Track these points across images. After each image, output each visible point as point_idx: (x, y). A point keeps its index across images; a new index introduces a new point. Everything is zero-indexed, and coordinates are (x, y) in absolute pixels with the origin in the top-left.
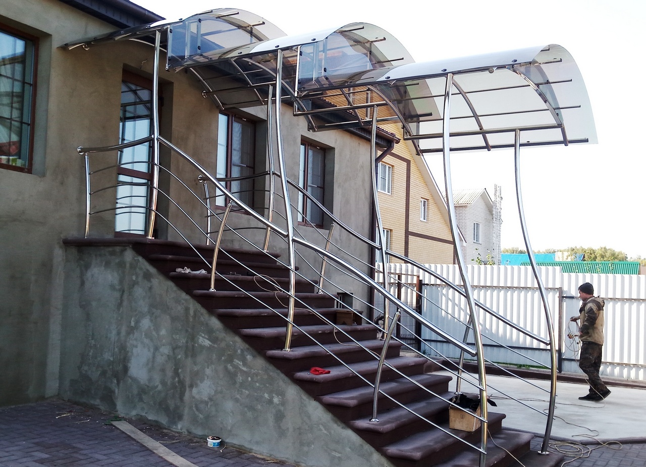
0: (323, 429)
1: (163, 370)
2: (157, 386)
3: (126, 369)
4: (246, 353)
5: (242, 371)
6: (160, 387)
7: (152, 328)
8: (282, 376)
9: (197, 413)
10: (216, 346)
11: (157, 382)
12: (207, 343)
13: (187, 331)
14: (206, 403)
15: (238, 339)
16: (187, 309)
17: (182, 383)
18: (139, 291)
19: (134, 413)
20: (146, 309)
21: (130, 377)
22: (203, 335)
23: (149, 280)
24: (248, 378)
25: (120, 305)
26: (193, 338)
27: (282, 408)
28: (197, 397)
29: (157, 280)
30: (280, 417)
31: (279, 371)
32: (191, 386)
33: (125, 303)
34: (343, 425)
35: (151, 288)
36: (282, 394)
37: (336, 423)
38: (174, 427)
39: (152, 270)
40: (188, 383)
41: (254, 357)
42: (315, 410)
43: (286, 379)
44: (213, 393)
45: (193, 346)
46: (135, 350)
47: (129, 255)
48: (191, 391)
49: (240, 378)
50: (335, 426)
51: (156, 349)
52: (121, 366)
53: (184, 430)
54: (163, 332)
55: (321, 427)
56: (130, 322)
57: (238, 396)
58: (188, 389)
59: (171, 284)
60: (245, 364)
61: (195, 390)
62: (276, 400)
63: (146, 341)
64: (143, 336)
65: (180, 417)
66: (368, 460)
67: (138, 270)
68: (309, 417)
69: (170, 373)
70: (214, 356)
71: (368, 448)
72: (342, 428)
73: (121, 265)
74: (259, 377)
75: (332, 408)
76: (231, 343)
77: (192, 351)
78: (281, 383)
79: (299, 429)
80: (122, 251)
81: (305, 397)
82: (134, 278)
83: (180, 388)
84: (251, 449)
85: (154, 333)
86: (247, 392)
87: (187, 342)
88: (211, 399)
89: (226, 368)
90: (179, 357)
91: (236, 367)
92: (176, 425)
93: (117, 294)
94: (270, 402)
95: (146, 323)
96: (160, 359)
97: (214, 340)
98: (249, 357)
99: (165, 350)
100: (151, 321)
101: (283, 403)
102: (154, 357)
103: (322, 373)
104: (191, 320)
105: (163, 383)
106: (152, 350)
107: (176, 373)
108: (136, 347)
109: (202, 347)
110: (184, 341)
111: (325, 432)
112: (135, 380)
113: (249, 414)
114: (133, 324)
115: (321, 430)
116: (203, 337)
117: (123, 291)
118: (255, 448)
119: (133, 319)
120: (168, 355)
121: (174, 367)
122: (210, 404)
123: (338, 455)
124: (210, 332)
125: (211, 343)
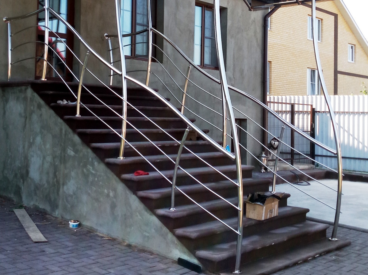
0: (139, 216)
1: (48, 173)
2: (44, 185)
3: (28, 172)
4: (94, 161)
5: (92, 173)
6: (46, 185)
7: (42, 143)
8: (115, 176)
9: (67, 203)
10: (77, 155)
11: (44, 182)
12: (72, 153)
13: (61, 145)
14: (71, 196)
15: (89, 150)
16: (61, 130)
17: (58, 182)
18: (35, 117)
19: (32, 203)
20: (38, 130)
21: (30, 178)
22: (70, 148)
23: (40, 110)
24: (95, 178)
25: (25, 127)
26: (64, 150)
27: (115, 200)
28: (67, 192)
29: (44, 109)
30: (113, 207)
31: (113, 174)
32: (63, 184)
33: (27, 126)
34: (151, 213)
35: (41, 115)
36: (115, 190)
37: (146, 211)
38: (54, 213)
39: (42, 102)
40: (61, 182)
41: (99, 163)
42: (134, 202)
43: (117, 179)
44: (75, 189)
45: (64, 156)
46: (32, 159)
47: (30, 92)
48: (63, 188)
49: (91, 179)
50: (146, 213)
51: (44, 158)
52: (25, 170)
53: (59, 216)
54: (48, 146)
55: (138, 214)
56: (30, 139)
57: (90, 192)
58: (61, 187)
59: (52, 112)
60: (93, 169)
61: (65, 187)
62: (111, 194)
63: (39, 152)
64: (37, 149)
65: (57, 207)
66: (165, 239)
67: (34, 102)
68: (130, 207)
69: (51, 175)
70: (76, 163)
71: (165, 229)
72: (150, 215)
73: (25, 99)
74: (101, 178)
75: (144, 200)
76: (86, 153)
77: (64, 159)
78: (114, 182)
79: (125, 215)
80: (26, 89)
81: (128, 192)
82: (32, 108)
83: (57, 185)
84: (97, 230)
85: (43, 147)
86: (95, 188)
87: (61, 153)
88: (74, 194)
89: (83, 171)
90: (57, 163)
91: (88, 170)
92: (55, 212)
93: (23, 120)
94: (108, 195)
95: (38, 139)
96: (46, 165)
97: (76, 151)
98: (96, 163)
99: (49, 159)
100: (42, 138)
101: (115, 196)
102: (43, 164)
103: (141, 175)
104: (63, 137)
105: (48, 182)
106: (42, 159)
107: (55, 175)
108: (33, 156)
109: (70, 156)
110: (59, 152)
111: (140, 217)
112: (32, 180)
113: (96, 204)
114: (31, 141)
115: (137, 216)
116: (70, 149)
117: (26, 118)
118: (99, 229)
119: (31, 137)
120: (50, 162)
121: (54, 171)
122: (74, 197)
123: (147, 235)
124: (74, 145)
125: (74, 154)
